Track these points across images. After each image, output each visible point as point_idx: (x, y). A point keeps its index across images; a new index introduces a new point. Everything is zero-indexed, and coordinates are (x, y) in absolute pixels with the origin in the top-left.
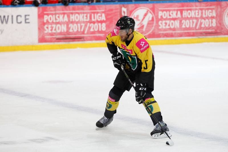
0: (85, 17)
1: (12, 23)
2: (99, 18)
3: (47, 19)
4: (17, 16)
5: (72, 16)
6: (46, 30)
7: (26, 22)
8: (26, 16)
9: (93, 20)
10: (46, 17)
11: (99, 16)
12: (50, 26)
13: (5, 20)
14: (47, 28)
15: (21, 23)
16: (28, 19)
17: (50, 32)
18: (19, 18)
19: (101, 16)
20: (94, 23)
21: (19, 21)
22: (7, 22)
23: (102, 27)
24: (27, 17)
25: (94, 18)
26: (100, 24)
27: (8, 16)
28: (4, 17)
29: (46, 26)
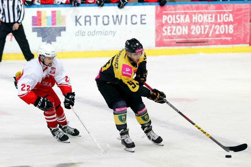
0: (210, 18)
1: (126, 24)
2: (226, 19)
3: (166, 19)
4: (132, 16)
5: (195, 16)
6: (164, 33)
7: (142, 23)
8: (141, 16)
9: (219, 21)
10: (165, 18)
11: (226, 16)
12: (169, 28)
13: (118, 20)
14: (166, 30)
15: (136, 23)
16: (144, 19)
17: (169, 34)
18: (134, 17)
19: (229, 16)
20: (220, 24)
21: (134, 22)
22: (120, 23)
23: (228, 29)
24: (143, 17)
25: (220, 19)
26: (226, 26)
27: (122, 16)
28: (117, 16)
29: (165, 28)
